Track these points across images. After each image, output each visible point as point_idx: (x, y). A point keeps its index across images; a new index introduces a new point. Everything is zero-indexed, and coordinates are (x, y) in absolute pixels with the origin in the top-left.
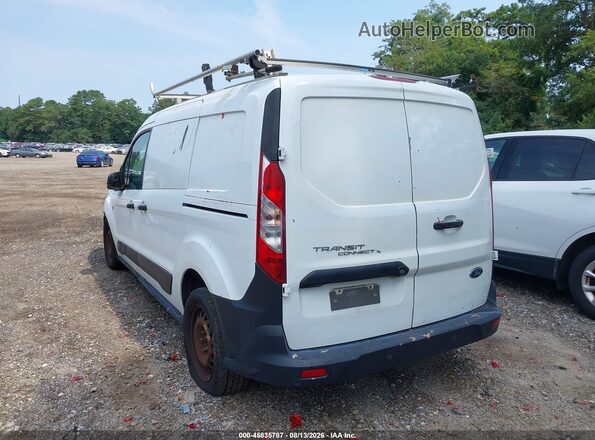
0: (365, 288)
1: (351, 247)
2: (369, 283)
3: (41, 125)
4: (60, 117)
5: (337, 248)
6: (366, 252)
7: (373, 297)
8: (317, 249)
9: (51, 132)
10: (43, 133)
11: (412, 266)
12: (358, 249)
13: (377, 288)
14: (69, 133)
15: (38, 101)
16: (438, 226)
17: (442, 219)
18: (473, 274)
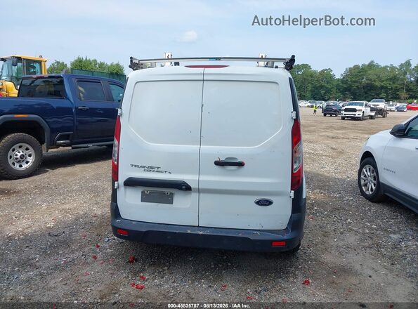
0: (163, 193)
1: (151, 168)
2: (167, 191)
5: (144, 167)
6: (161, 172)
7: (169, 200)
8: (132, 165)
11: (194, 186)
12: (156, 170)
13: (172, 195)
16: (218, 163)
17: (223, 159)
18: (258, 203)
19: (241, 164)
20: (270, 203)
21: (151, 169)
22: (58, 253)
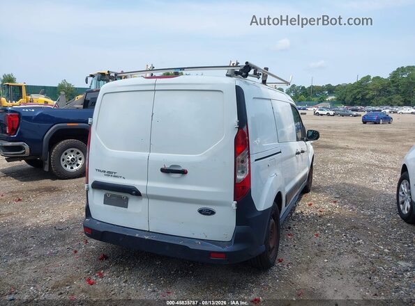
0: (120, 197)
1: (110, 172)
2: (124, 195)
3: (367, 94)
4: (380, 88)
5: (105, 172)
6: (117, 177)
7: (124, 204)
8: (97, 170)
9: (373, 98)
10: (367, 99)
11: (142, 191)
12: (113, 174)
13: (127, 199)
14: (386, 99)
15: (368, 77)
16: (164, 171)
17: (168, 166)
18: (201, 211)
19: (184, 172)
20: (212, 213)
21: (109, 174)
22: (51, 245)
